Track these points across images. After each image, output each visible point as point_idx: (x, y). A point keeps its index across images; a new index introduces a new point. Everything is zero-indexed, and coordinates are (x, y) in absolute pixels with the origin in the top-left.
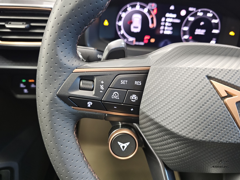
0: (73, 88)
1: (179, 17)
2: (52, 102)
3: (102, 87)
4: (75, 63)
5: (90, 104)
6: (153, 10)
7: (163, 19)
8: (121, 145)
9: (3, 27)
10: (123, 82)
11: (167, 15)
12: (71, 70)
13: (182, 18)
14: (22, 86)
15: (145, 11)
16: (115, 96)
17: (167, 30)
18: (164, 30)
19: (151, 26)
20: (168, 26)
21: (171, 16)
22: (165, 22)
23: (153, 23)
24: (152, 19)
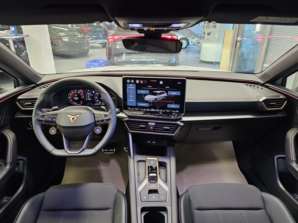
0: (40, 118)
1: (92, 93)
2: (35, 121)
3: (46, 118)
4: (41, 113)
5: (44, 121)
6: (82, 92)
7: (86, 95)
8: (52, 131)
9: (24, 104)
10: (51, 116)
11: (88, 93)
12: (39, 114)
13: (94, 94)
14: (30, 124)
15: (79, 92)
16: (50, 119)
17: (89, 99)
18: (88, 99)
19: (82, 98)
20: (89, 97)
21: (89, 93)
22: (87, 96)
23: (82, 96)
24: (82, 95)
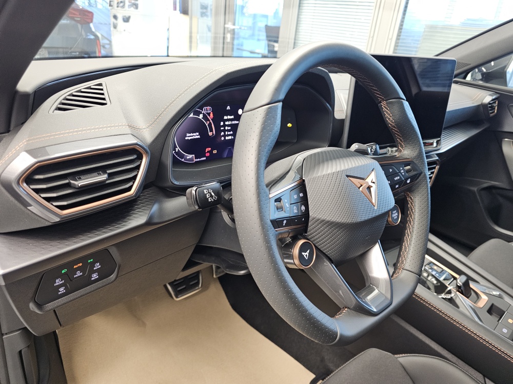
0: (275, 212)
3: (287, 205)
5: (285, 223)
7: (222, 123)
9: (67, 186)
10: (295, 196)
11: (225, 118)
12: (269, 197)
16: (295, 210)
17: (228, 135)
18: (225, 136)
19: (210, 134)
20: (229, 131)
21: (229, 117)
22: (225, 126)
23: (211, 130)
24: (210, 125)
